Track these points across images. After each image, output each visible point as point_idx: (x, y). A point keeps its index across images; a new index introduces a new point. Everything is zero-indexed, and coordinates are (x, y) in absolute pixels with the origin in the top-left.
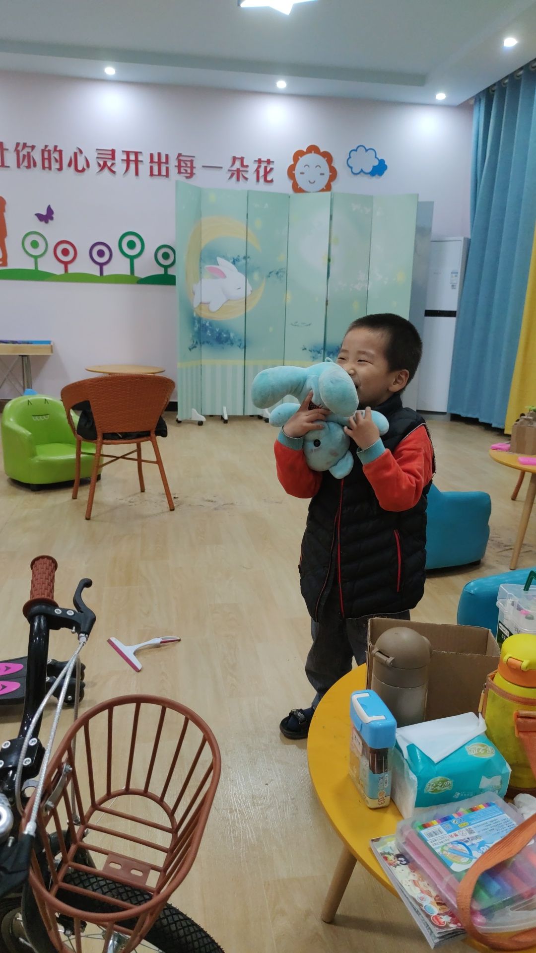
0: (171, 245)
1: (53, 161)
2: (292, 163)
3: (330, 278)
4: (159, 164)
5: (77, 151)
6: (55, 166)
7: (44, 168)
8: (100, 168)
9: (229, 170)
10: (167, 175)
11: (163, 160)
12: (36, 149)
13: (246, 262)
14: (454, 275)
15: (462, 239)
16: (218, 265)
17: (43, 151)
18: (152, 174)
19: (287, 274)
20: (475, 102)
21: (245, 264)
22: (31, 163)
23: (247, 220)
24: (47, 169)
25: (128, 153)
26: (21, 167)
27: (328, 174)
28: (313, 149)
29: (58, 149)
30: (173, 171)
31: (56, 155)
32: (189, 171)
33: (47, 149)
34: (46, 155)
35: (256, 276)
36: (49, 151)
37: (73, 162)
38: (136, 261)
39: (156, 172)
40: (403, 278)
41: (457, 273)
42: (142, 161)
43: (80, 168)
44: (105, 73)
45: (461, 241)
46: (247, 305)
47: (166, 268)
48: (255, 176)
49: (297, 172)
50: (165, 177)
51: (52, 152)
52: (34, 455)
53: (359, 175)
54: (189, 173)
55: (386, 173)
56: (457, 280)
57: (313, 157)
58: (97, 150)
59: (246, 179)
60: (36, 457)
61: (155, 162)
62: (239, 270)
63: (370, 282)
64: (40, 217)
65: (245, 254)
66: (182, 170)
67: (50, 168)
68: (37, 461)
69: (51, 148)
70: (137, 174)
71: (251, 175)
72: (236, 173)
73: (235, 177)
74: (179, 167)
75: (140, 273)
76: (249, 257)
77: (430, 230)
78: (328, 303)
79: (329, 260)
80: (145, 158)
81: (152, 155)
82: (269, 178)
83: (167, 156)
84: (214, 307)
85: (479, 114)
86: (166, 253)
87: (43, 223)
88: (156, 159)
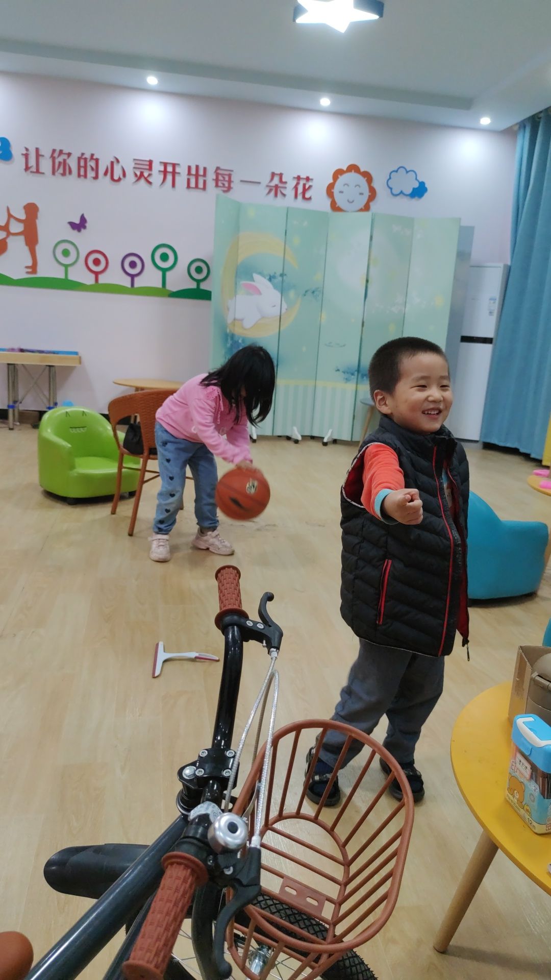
0: (204, 259)
1: (89, 169)
2: (331, 181)
3: (367, 300)
4: (196, 177)
5: (113, 160)
6: (91, 174)
7: (79, 175)
8: (136, 179)
9: (267, 186)
10: (204, 188)
11: (201, 172)
12: (71, 157)
13: (283, 280)
14: (492, 302)
15: (502, 265)
16: (254, 281)
17: (79, 159)
18: (189, 186)
19: (323, 293)
20: (520, 128)
21: (280, 281)
22: (66, 170)
23: (286, 238)
24: (82, 178)
25: (165, 165)
26: (56, 174)
27: (367, 194)
28: (353, 168)
29: (95, 157)
30: (211, 184)
31: (93, 164)
32: (227, 185)
33: (84, 157)
34: (82, 163)
35: (292, 294)
36: (85, 159)
37: (110, 171)
38: (168, 274)
39: (193, 184)
40: (442, 303)
41: (496, 299)
42: (179, 173)
43: (116, 177)
44: (147, 82)
45: (500, 267)
46: (281, 323)
47: (198, 282)
48: (293, 193)
49: (336, 191)
50: (201, 191)
51: (88, 160)
52: (72, 467)
53: (398, 197)
54: (226, 187)
55: (426, 195)
56: (495, 307)
57: (353, 177)
58: (134, 160)
59: (284, 195)
60: (75, 470)
61: (193, 175)
62: (275, 287)
63: (407, 304)
64: (73, 226)
65: (281, 272)
66: (220, 184)
67: (85, 176)
68: (76, 474)
69: (88, 156)
70: (173, 185)
71: (290, 192)
72: (274, 189)
73: (273, 193)
74: (217, 180)
75: (172, 287)
76: (286, 275)
77: (470, 254)
78: (365, 324)
79: (367, 281)
80: (182, 170)
81: (189, 168)
82: (307, 196)
83: (205, 169)
84: (248, 324)
85: (523, 140)
86: (201, 268)
87: (75, 232)
88: (193, 171)
